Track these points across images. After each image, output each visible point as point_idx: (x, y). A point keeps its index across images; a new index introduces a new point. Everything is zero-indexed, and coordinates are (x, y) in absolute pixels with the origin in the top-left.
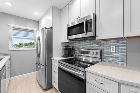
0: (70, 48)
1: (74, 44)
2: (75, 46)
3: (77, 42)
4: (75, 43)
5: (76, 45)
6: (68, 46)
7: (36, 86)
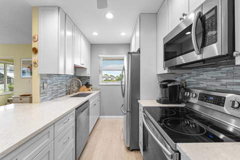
0: (176, 86)
1: (187, 76)
2: (189, 80)
3: (194, 72)
4: (189, 74)
5: (191, 78)
6: (170, 81)
7: (120, 137)
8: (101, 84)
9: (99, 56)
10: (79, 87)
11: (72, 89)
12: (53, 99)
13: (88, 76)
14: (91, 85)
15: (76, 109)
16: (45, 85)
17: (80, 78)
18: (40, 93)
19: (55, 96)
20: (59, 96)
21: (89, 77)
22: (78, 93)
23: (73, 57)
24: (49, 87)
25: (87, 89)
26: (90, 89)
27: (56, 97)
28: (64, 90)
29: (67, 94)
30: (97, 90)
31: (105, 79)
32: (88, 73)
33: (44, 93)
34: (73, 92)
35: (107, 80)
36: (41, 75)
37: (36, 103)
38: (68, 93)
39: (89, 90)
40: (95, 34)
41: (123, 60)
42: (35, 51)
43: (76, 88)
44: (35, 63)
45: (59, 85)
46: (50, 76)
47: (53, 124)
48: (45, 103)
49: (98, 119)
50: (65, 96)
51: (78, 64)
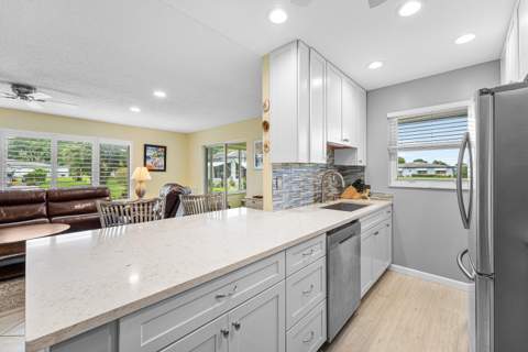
8: (394, 184)
9: (389, 115)
10: (341, 189)
11: (325, 191)
12: (291, 207)
13: (359, 164)
14: (369, 187)
15: (328, 233)
16: (280, 182)
17: (342, 169)
18: (273, 196)
19: (295, 203)
20: (302, 202)
21: (362, 169)
22: (338, 201)
23: (325, 127)
24: (285, 185)
25: (358, 195)
26: (366, 195)
27: (297, 204)
28: (311, 193)
29: (316, 201)
30: (382, 197)
31: (415, 172)
32: (359, 159)
33: (278, 195)
34: (328, 198)
35: (421, 175)
36: (274, 166)
37: (267, 210)
38: (318, 199)
39: (364, 198)
40: (376, 65)
41: (465, 115)
42: (266, 126)
43: (335, 191)
44: (266, 146)
45: (302, 184)
46: (286, 165)
47: (285, 250)
48: (279, 212)
49: (387, 270)
50: (312, 206)
51: (337, 140)
